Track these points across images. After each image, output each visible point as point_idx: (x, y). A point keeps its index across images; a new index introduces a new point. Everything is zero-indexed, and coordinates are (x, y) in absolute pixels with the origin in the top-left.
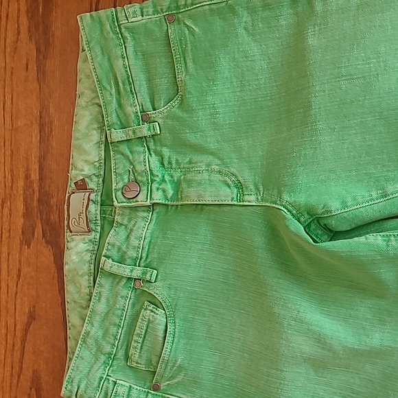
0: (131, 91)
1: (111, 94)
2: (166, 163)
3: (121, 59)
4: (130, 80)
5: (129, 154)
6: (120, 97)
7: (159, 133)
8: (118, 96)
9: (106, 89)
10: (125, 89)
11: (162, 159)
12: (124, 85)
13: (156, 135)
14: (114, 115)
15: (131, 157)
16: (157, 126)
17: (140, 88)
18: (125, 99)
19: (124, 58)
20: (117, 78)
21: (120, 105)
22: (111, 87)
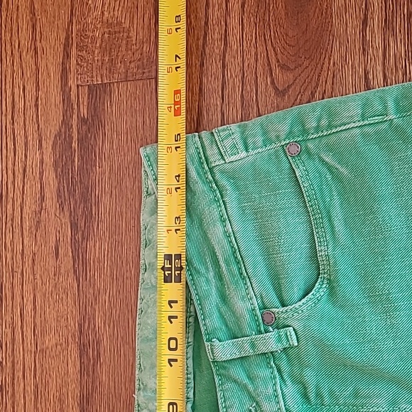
0: (241, 274)
1: (207, 280)
2: (312, 396)
3: (219, 224)
4: (237, 257)
5: (246, 381)
6: (223, 285)
7: (296, 344)
8: (219, 284)
9: (198, 272)
10: (230, 271)
11: (305, 388)
12: (228, 265)
13: (291, 347)
14: (216, 315)
15: (250, 387)
16: (293, 333)
17: (255, 267)
18: (232, 287)
19: (224, 221)
20: (215, 253)
21: (224, 298)
22: (207, 269)
